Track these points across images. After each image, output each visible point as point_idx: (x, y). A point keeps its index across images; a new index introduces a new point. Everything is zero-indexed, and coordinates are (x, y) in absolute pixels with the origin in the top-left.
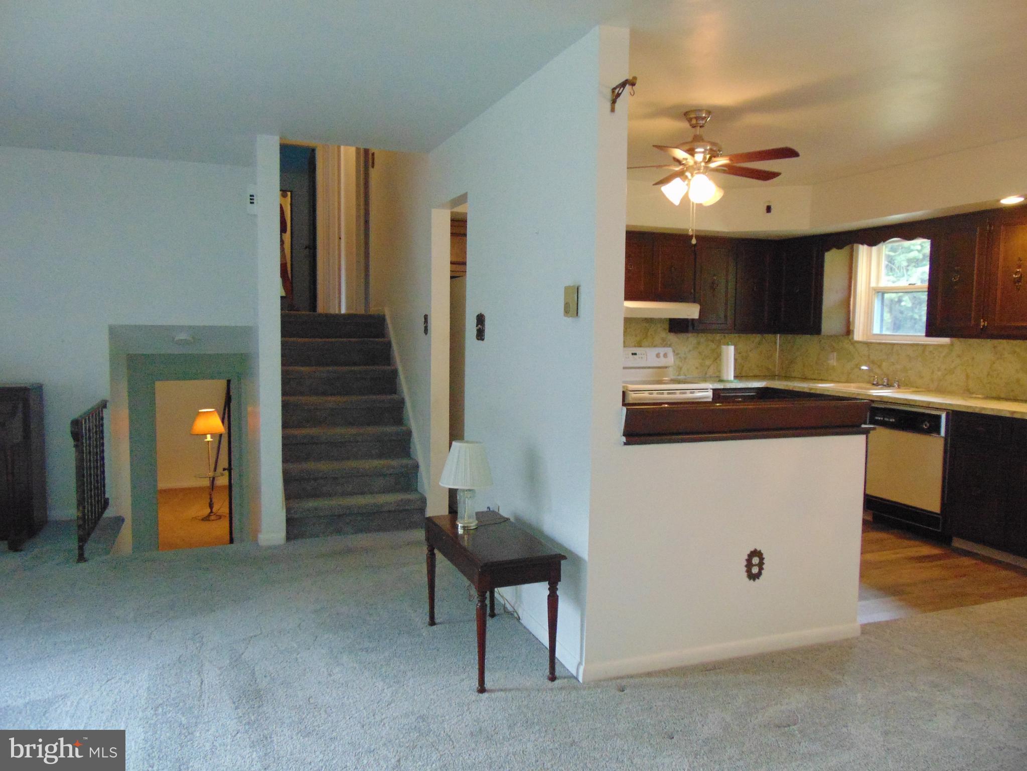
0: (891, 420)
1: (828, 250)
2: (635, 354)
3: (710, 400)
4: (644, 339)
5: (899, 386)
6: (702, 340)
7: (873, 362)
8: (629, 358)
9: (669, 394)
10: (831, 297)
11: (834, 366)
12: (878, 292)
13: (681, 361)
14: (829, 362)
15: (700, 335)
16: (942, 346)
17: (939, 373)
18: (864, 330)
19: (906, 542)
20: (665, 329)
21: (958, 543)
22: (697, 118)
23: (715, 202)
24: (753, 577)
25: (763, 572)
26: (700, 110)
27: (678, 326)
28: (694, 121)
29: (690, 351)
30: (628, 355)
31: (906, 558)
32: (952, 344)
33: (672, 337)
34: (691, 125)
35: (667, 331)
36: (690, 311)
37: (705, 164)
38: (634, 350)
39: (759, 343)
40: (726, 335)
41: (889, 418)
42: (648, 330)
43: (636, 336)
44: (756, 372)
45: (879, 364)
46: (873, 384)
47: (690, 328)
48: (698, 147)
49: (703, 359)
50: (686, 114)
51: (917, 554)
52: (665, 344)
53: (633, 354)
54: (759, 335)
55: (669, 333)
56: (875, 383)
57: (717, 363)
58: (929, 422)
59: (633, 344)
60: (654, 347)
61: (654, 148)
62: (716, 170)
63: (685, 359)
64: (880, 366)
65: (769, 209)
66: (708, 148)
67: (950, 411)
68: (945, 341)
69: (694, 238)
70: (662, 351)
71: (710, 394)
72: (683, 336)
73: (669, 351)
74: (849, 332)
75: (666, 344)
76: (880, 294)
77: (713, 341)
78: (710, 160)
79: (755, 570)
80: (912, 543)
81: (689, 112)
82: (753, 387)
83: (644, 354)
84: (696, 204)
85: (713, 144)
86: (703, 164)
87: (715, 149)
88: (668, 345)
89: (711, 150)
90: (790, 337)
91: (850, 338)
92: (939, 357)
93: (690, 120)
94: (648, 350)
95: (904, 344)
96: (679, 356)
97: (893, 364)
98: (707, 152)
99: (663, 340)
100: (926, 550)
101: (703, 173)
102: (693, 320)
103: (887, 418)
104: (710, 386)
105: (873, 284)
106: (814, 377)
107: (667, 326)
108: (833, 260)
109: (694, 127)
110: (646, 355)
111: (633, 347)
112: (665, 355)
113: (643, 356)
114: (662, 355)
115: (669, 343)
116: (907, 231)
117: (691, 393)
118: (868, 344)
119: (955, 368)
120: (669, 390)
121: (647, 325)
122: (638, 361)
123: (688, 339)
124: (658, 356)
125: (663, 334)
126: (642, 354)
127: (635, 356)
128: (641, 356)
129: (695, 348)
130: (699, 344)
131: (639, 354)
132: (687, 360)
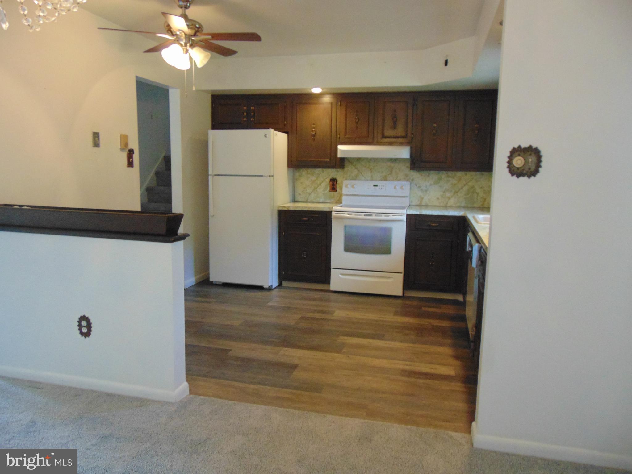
2: (376, 186)
4: (389, 175)
6: (443, 176)
8: (371, 188)
13: (423, 193)
15: (441, 172)
20: (407, 167)
24: (83, 334)
29: (431, 185)
30: (371, 186)
33: (414, 174)
35: (409, 169)
38: (378, 183)
42: (392, 167)
43: (382, 172)
49: (444, 192)
52: (404, 178)
53: (374, 186)
55: (411, 171)
57: (458, 195)
59: (378, 178)
60: (396, 181)
63: (426, 191)
65: (446, 63)
70: (400, 184)
72: (425, 173)
73: (407, 185)
75: (407, 179)
77: (453, 178)
79: (84, 330)
83: (384, 186)
94: (387, 183)
96: (420, 188)
99: (406, 175)
104: (405, 211)
107: (409, 165)
110: (386, 187)
112: (402, 188)
114: (398, 187)
120: (365, 213)
121: (391, 164)
122: (377, 191)
123: (429, 174)
124: (395, 188)
125: (407, 171)
126: (382, 186)
127: (376, 187)
128: (380, 187)
129: (436, 183)
130: (440, 179)
131: (379, 186)
132: (428, 192)
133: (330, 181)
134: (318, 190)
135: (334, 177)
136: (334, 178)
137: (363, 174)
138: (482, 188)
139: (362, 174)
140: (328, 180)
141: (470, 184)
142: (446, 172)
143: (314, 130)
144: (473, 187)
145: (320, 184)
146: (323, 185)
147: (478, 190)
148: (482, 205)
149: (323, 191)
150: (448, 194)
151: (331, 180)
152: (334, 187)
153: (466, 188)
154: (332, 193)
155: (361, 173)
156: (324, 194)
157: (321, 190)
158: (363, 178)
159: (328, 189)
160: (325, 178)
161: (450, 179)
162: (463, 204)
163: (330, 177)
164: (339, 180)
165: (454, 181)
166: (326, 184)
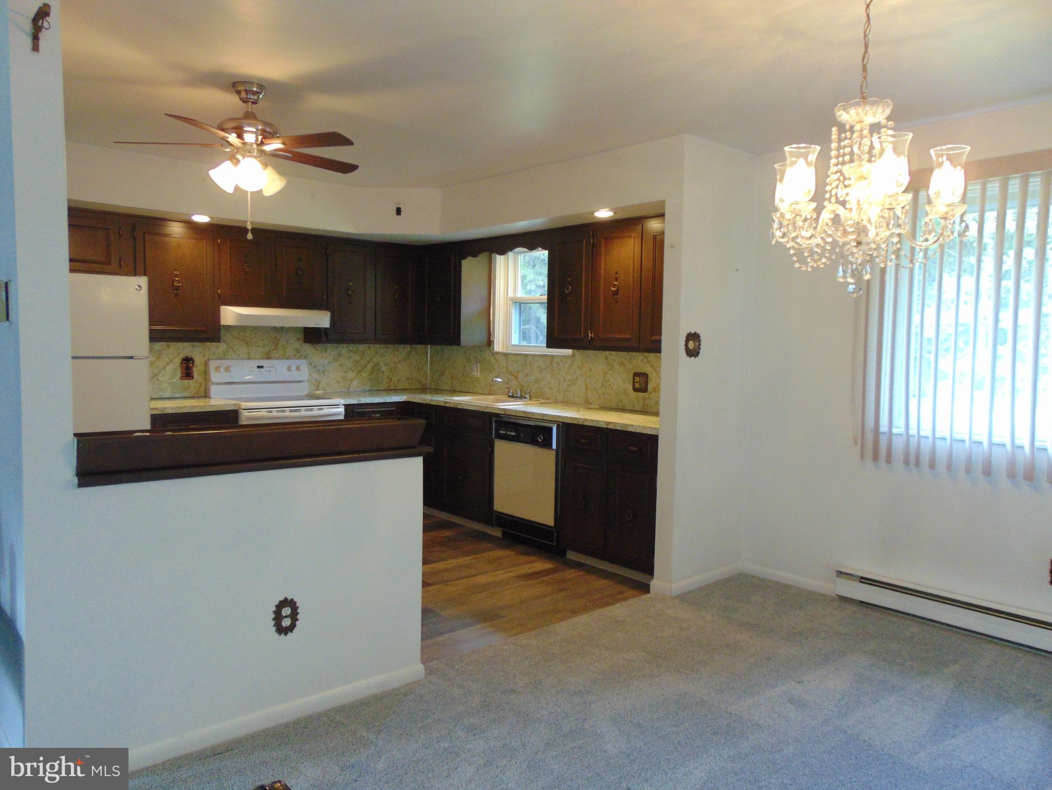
0: (512, 434)
1: (464, 257)
2: (262, 367)
3: (342, 417)
4: (273, 350)
5: (531, 399)
7: (511, 373)
8: (253, 371)
9: (291, 411)
10: (469, 306)
11: (478, 378)
12: (515, 302)
13: (320, 375)
14: (473, 373)
15: (341, 346)
16: (565, 357)
17: (565, 384)
18: (503, 341)
19: (524, 558)
20: (298, 339)
21: (571, 555)
22: (247, 92)
23: (276, 192)
24: (282, 631)
25: (297, 623)
26: (251, 83)
27: (312, 336)
28: (243, 95)
29: (329, 363)
30: (253, 367)
31: (515, 577)
32: (573, 356)
33: (308, 349)
34: (241, 99)
35: (302, 341)
36: (321, 319)
37: (257, 147)
38: (261, 363)
39: (409, 354)
40: (371, 346)
41: (511, 432)
42: (279, 340)
43: (264, 346)
44: (406, 385)
45: (515, 375)
46: (509, 396)
47: (324, 339)
48: (249, 125)
49: (346, 372)
50: (234, 84)
51: (531, 571)
52: (298, 355)
53: (259, 367)
54: (408, 346)
55: (304, 344)
56: (510, 395)
57: (361, 375)
58: (543, 436)
59: (261, 356)
60: (287, 359)
61: (167, 116)
62: (274, 154)
63: (324, 371)
64: (516, 378)
65: (399, 211)
66: (260, 127)
67: (561, 424)
68: (568, 352)
69: (250, 232)
70: (294, 363)
71: (342, 410)
72: (320, 347)
73: (304, 364)
74: (490, 343)
75: (301, 356)
76: (518, 304)
77: (355, 352)
78: (262, 143)
79: (286, 623)
80: (532, 558)
81: (238, 82)
82: (392, 401)
83: (272, 367)
84: (251, 192)
85: (265, 123)
86: (255, 146)
87: (268, 130)
88: (303, 357)
89: (264, 131)
90: (439, 347)
91: (491, 349)
92: (564, 368)
93: (239, 92)
94: (276, 362)
95: (535, 355)
96: (317, 368)
97: (527, 375)
98: (259, 132)
99: (298, 351)
100: (540, 565)
101: (256, 157)
102: (326, 329)
103: (509, 431)
104: (343, 401)
105: (511, 294)
106: (462, 389)
107: (301, 336)
108: (470, 268)
109: (245, 101)
110: (275, 368)
111: (260, 359)
112: (298, 369)
113: (271, 369)
114: (293, 368)
115: (304, 354)
116: (529, 240)
117: (319, 410)
118: (505, 355)
119: (577, 379)
121: (277, 335)
122: (265, 375)
123: (326, 350)
124: (289, 369)
125: (297, 345)
126: (269, 367)
127: (261, 369)
128: (268, 369)
129: (335, 360)
130: (340, 355)
131: (266, 367)
132: (326, 373)
133: (182, 363)
134: (161, 378)
135: (189, 355)
136: (189, 357)
137: (235, 348)
138: (387, 364)
139: (233, 350)
140: (178, 361)
141: (374, 360)
142: (347, 345)
143: (177, 279)
144: (378, 363)
145: (164, 369)
146: (170, 368)
147: (384, 368)
148: (388, 387)
149: (170, 379)
150: (351, 375)
151: (184, 360)
152: (190, 371)
153: (370, 366)
154: (186, 382)
155: (232, 348)
156: (170, 383)
157: (165, 377)
158: (236, 357)
159: (179, 375)
160: (172, 357)
161: (352, 354)
162: (367, 388)
163: (182, 356)
164: (199, 360)
165: (357, 358)
166: (173, 368)
